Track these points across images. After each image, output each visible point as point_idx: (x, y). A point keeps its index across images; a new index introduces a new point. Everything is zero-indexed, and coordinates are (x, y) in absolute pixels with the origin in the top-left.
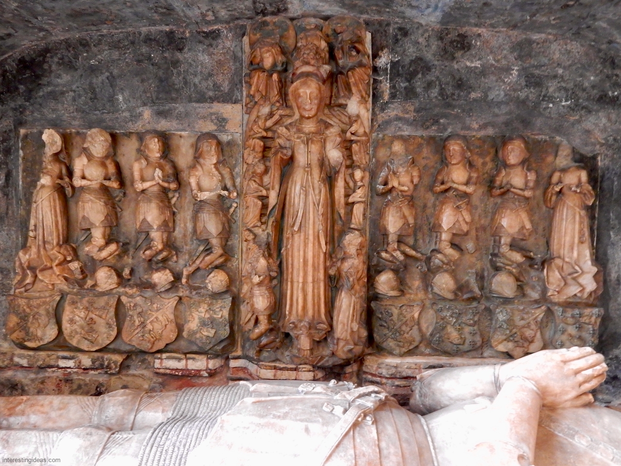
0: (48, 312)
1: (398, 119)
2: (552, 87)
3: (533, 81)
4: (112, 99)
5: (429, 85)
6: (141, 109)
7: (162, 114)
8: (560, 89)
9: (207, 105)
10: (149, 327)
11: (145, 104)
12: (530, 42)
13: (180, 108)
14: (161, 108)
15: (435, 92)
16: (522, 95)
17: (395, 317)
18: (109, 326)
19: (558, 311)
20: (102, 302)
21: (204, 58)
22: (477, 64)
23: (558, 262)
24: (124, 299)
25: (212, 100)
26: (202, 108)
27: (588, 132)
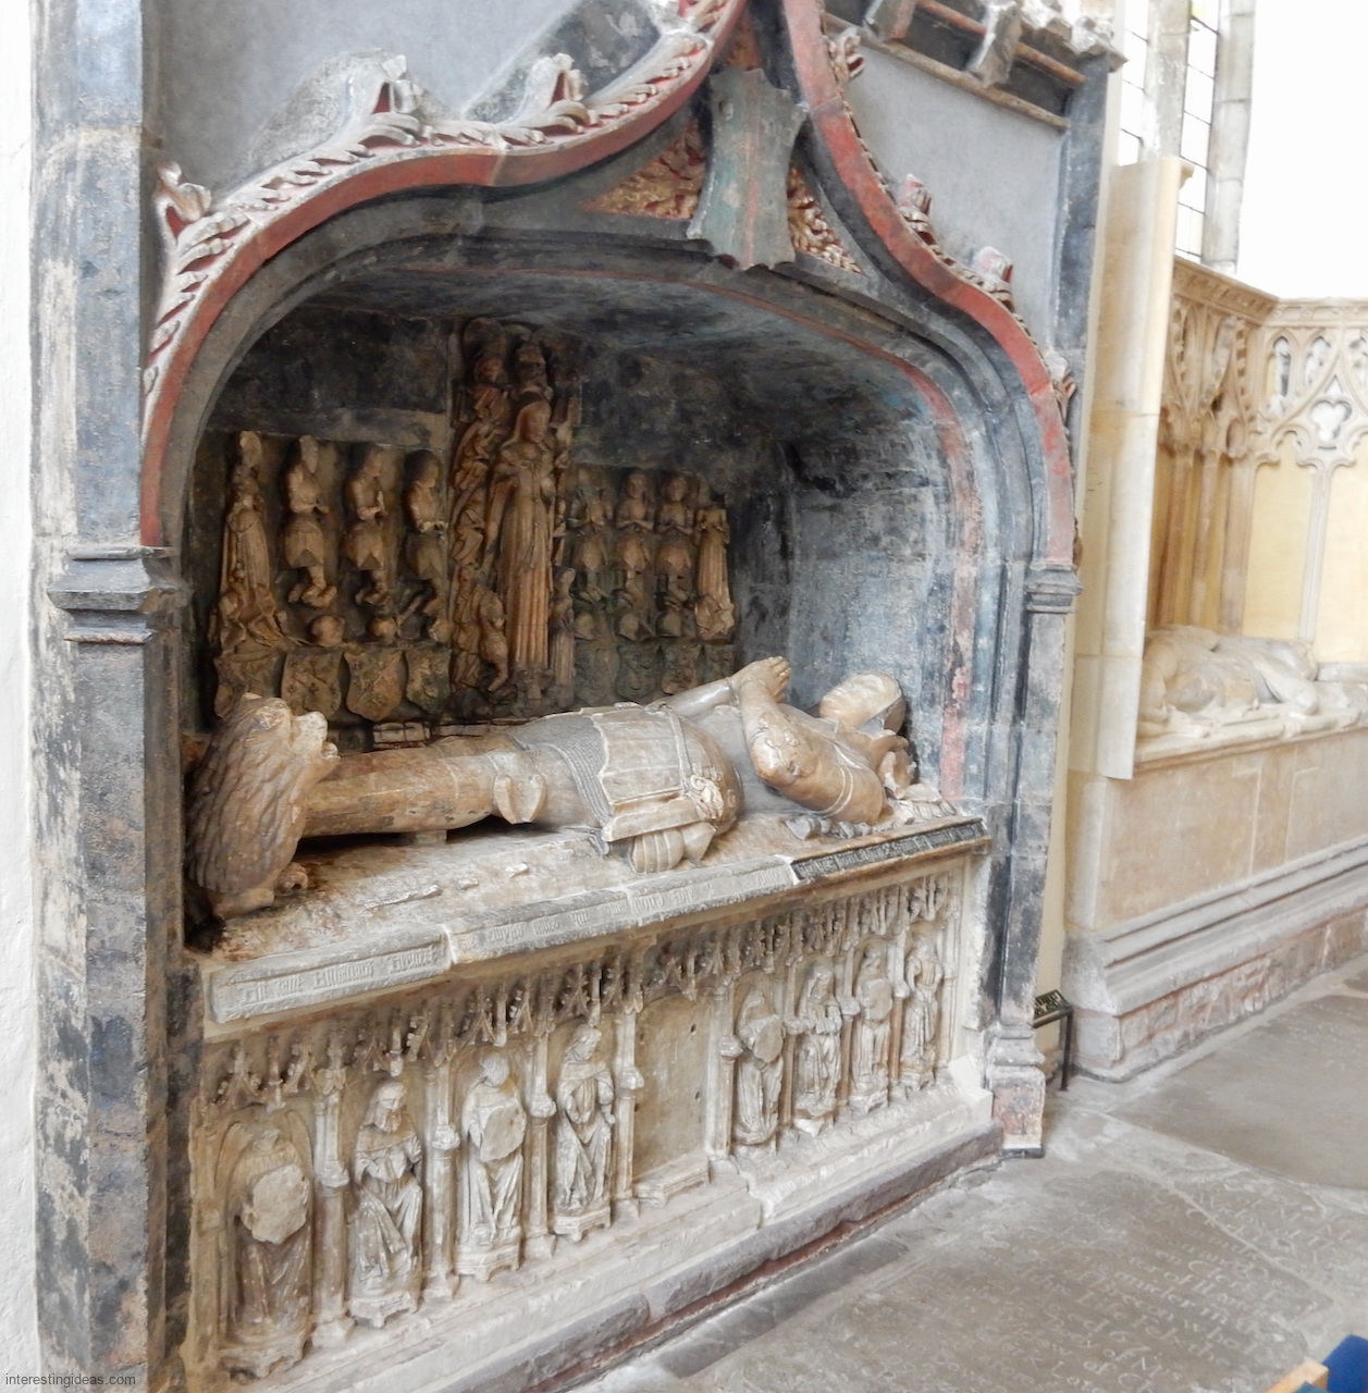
0: (266, 679)
1: (587, 446)
2: (698, 422)
3: (685, 416)
4: (306, 395)
5: (612, 412)
6: (340, 410)
7: (361, 420)
8: (705, 426)
9: (409, 412)
10: (376, 690)
11: (343, 405)
12: (684, 376)
13: (383, 413)
14: (363, 412)
15: (615, 421)
16: (678, 429)
17: (592, 663)
18: (332, 690)
19: (708, 647)
20: (324, 661)
21: (410, 354)
22: (646, 394)
23: (708, 600)
24: (348, 656)
25: (416, 406)
26: (405, 416)
27: (721, 471)
